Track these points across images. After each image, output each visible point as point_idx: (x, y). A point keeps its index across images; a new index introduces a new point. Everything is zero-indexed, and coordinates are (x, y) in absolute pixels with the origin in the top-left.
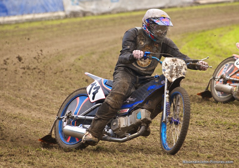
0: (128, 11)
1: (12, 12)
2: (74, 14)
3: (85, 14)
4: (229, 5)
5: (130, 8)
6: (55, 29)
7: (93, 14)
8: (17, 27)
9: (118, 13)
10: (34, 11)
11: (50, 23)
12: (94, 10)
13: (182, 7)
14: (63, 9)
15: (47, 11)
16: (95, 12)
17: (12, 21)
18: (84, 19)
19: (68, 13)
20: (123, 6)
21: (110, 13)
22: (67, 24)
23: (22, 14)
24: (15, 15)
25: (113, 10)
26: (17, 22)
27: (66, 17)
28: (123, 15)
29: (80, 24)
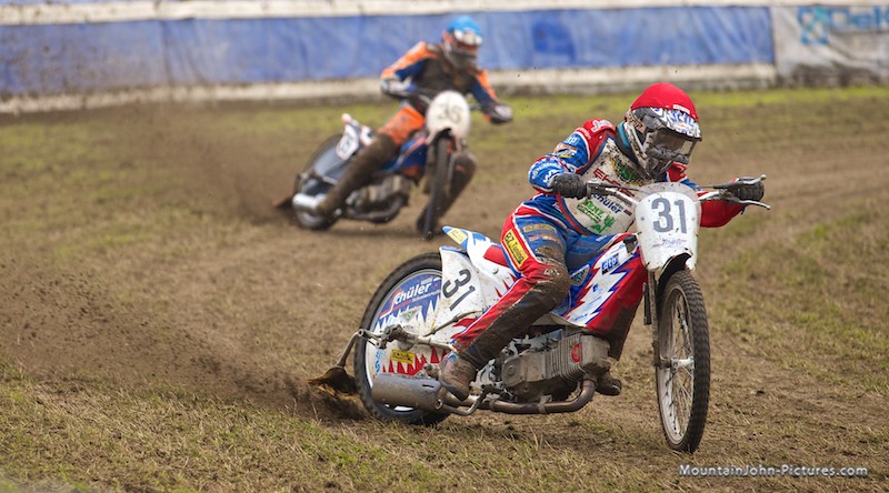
1: (588, 56)
2: (809, 76)
3: (846, 77)
6: (734, 124)
7: (876, 80)
10: (665, 57)
14: (770, 56)
16: (884, 73)
17: (587, 85)
18: (842, 95)
19: (785, 71)
22: (782, 109)
26: (604, 91)
27: (779, 83)
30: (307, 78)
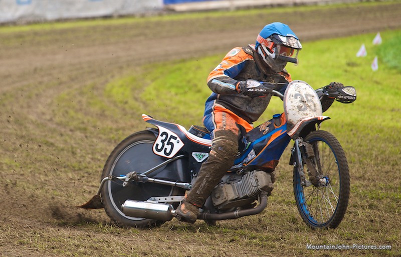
0: (46, 21)
4: (228, 14)
5: (50, 16)
9: (29, 23)
13: (143, 16)
20: (38, 12)
21: (14, 23)
25: (21, 18)
28: (37, 28)
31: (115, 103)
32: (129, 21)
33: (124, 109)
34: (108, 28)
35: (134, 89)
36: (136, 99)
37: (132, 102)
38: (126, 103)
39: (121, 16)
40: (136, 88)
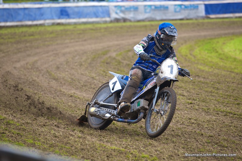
0: (156, 20)
1: (72, 16)
2: (117, 20)
3: (125, 20)
4: (232, 20)
5: (158, 18)
6: (103, 31)
7: (130, 21)
8: (75, 27)
9: (149, 21)
10: (88, 16)
11: (99, 26)
12: (132, 18)
13: (196, 19)
14: (109, 15)
15: (97, 17)
16: (132, 20)
17: (72, 23)
18: (124, 24)
19: (112, 19)
20: (153, 16)
21: (143, 21)
22: (112, 27)
23: (80, 18)
24: (74, 18)
25: (146, 19)
26: (75, 24)
27: (111, 22)
28: (153, 23)
29: (121, 28)
30: (13, 21)
31: (182, 56)
32: (190, 22)
33: (185, 59)
34: (181, 24)
35: (190, 50)
36: (191, 54)
37: (189, 56)
38: (187, 56)
39: (187, 19)
40: (191, 50)
